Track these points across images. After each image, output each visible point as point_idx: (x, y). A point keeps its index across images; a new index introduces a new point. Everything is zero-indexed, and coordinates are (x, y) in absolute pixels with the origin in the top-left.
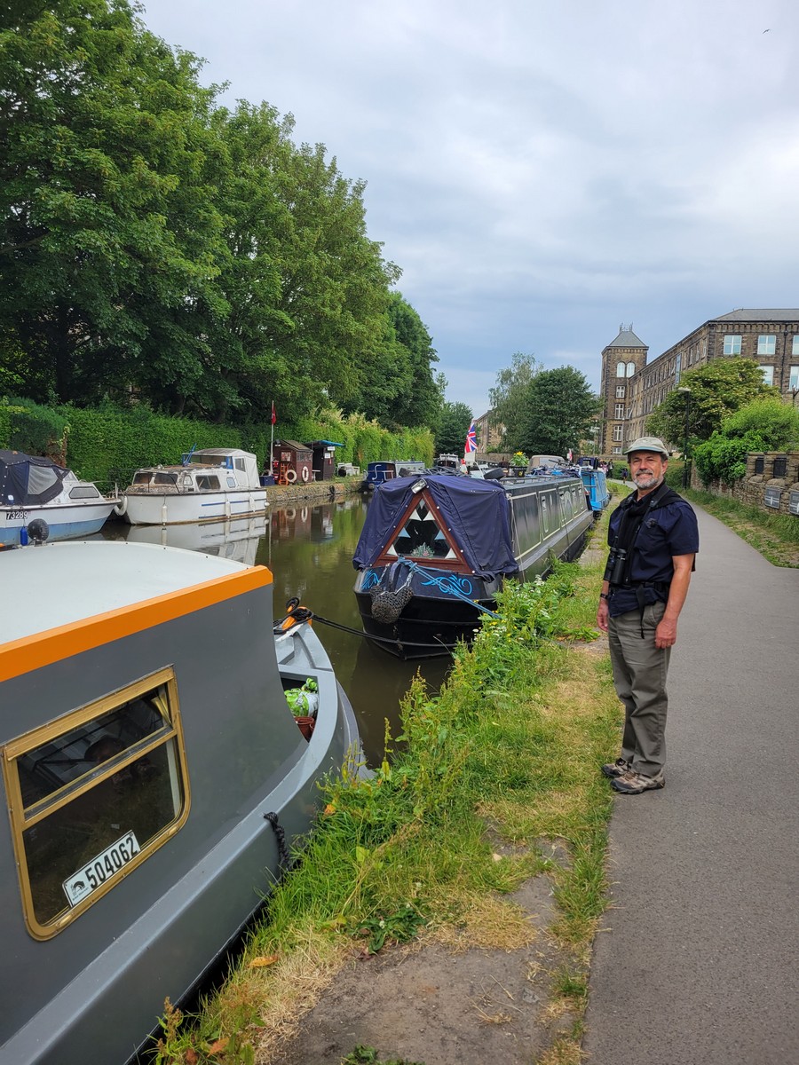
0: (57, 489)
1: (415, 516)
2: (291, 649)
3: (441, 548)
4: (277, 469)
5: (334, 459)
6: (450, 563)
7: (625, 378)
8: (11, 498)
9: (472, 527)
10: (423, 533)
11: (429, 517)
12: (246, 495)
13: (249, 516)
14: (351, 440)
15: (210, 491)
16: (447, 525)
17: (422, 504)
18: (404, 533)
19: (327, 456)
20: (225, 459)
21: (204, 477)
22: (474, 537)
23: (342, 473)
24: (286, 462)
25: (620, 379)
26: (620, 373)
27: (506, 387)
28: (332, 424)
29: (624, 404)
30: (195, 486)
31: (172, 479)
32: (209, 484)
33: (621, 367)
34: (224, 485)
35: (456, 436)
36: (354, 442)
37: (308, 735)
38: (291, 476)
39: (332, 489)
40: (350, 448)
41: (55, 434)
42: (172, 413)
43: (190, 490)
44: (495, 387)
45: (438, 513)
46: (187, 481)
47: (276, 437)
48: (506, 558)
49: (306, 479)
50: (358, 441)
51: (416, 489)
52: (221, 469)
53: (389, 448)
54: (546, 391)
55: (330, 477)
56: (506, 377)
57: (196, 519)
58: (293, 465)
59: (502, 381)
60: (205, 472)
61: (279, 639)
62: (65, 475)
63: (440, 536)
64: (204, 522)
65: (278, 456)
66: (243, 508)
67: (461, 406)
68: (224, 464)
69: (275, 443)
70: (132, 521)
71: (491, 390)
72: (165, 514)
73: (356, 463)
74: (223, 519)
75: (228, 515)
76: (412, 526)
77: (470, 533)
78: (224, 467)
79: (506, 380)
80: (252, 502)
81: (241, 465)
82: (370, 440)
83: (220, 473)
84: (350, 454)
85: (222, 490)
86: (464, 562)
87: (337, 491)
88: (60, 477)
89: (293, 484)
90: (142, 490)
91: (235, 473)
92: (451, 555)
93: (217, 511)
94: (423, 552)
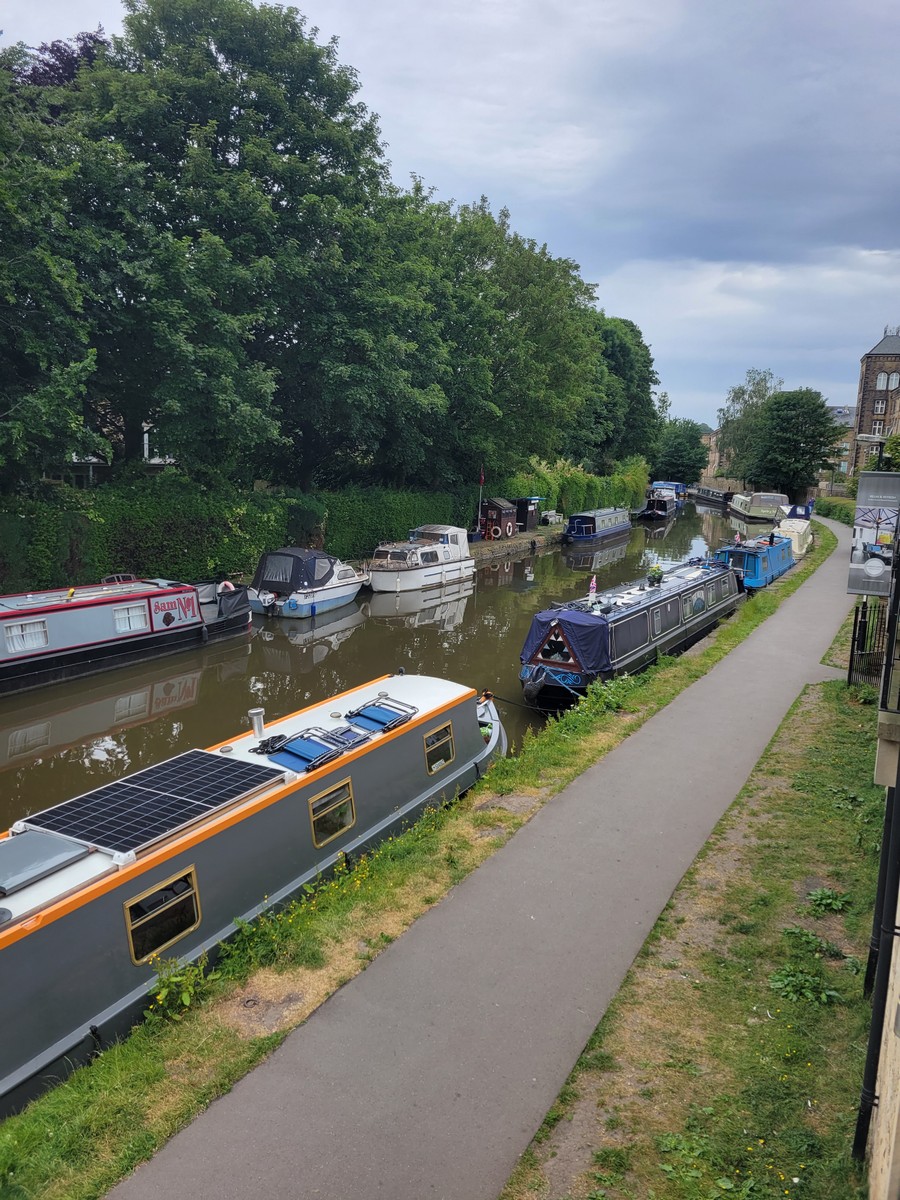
0: (330, 573)
1: (553, 638)
2: (484, 711)
3: (566, 657)
4: (484, 526)
5: (538, 510)
6: (570, 665)
7: (887, 391)
8: (306, 583)
9: (586, 645)
10: (557, 647)
11: (560, 639)
12: (457, 565)
13: (460, 581)
14: (556, 488)
15: (432, 564)
16: (569, 645)
17: (557, 632)
18: (547, 647)
19: (531, 508)
20: (442, 536)
21: (427, 553)
22: (585, 651)
23: (545, 522)
24: (492, 520)
25: (880, 391)
26: (881, 385)
27: (738, 407)
28: (537, 475)
29: (884, 421)
30: (420, 561)
31: (401, 556)
32: (431, 558)
33: (882, 378)
34: (441, 558)
35: (681, 457)
36: (558, 489)
37: (488, 742)
38: (496, 532)
39: (533, 543)
40: (555, 497)
41: (318, 520)
42: (398, 487)
43: (416, 564)
44: (725, 407)
45: (563, 637)
46: (414, 558)
47: (484, 496)
48: (605, 662)
49: (510, 534)
50: (563, 489)
51: (553, 624)
52: (440, 545)
53: (594, 492)
54: (779, 417)
55: (533, 528)
56: (738, 394)
57: (420, 587)
58: (498, 522)
59: (733, 401)
60: (427, 549)
61: (479, 706)
62: (335, 563)
63: (566, 650)
64: (426, 589)
65: (485, 514)
66: (455, 575)
67: (688, 423)
68: (441, 540)
69: (483, 502)
70: (374, 590)
71: (721, 410)
72: (399, 584)
73: (559, 510)
74: (440, 586)
75: (444, 582)
76: (551, 643)
77: (583, 648)
78: (442, 543)
79: (738, 398)
80: (463, 570)
81: (455, 541)
82: (575, 486)
83: (438, 548)
84: (554, 502)
85: (440, 561)
86: (577, 665)
87: (538, 545)
88: (332, 564)
89: (498, 539)
90: (382, 566)
91: (450, 547)
92: (571, 661)
93: (436, 580)
94: (556, 658)
